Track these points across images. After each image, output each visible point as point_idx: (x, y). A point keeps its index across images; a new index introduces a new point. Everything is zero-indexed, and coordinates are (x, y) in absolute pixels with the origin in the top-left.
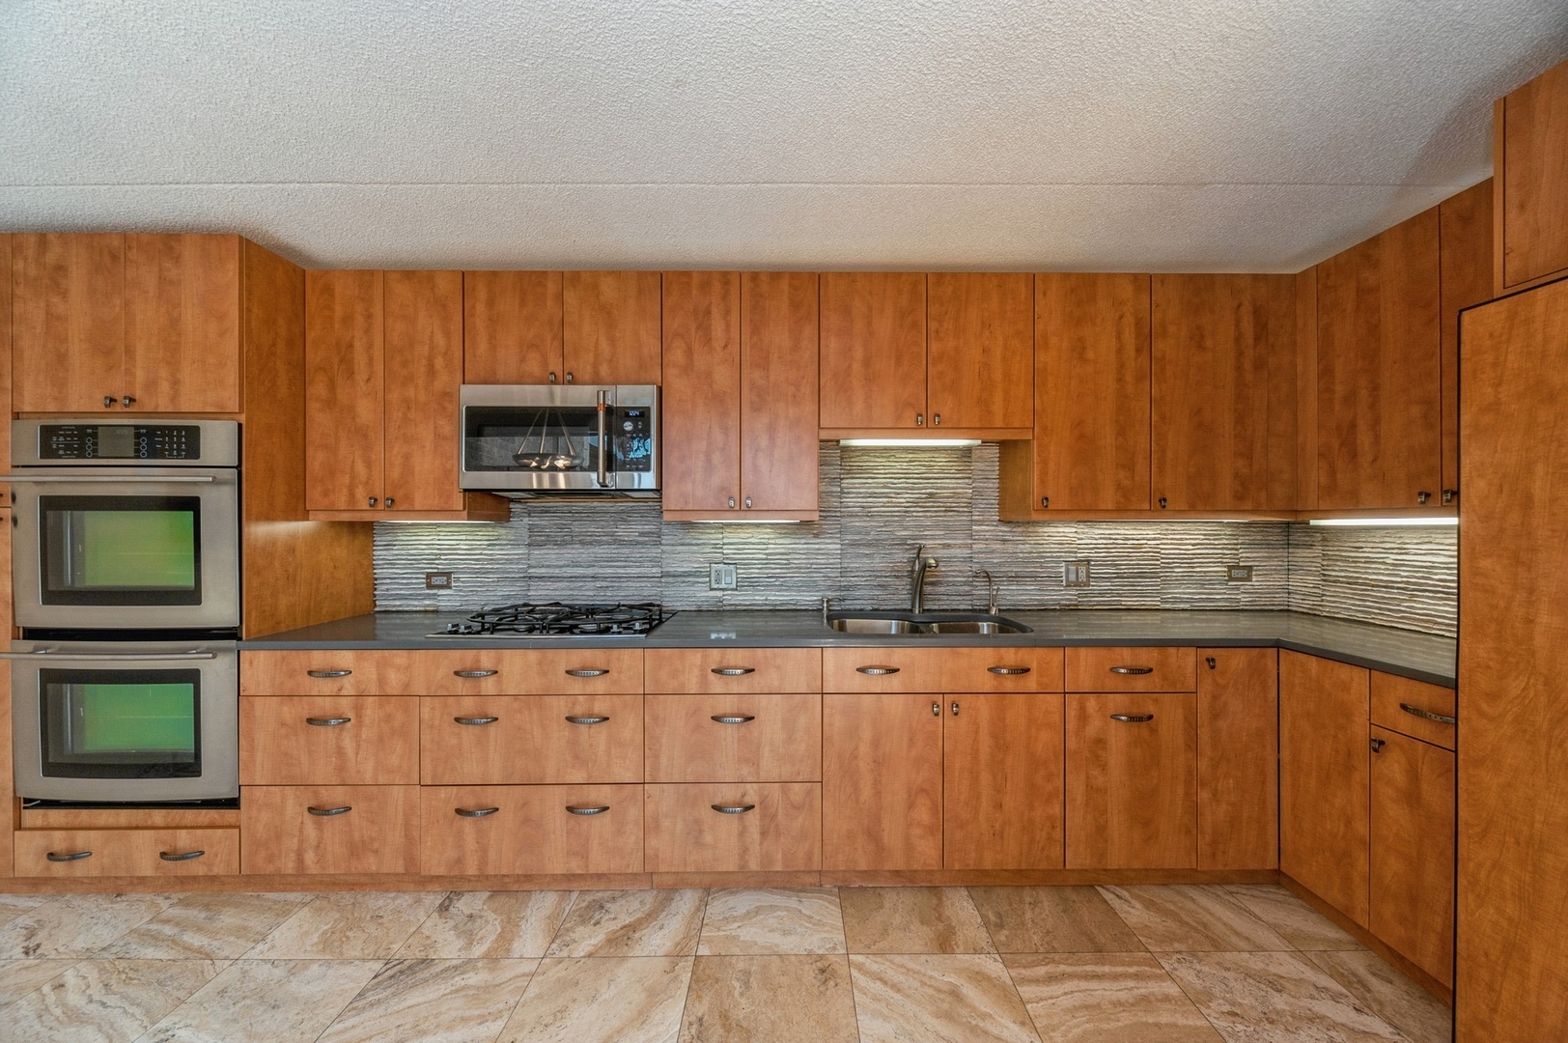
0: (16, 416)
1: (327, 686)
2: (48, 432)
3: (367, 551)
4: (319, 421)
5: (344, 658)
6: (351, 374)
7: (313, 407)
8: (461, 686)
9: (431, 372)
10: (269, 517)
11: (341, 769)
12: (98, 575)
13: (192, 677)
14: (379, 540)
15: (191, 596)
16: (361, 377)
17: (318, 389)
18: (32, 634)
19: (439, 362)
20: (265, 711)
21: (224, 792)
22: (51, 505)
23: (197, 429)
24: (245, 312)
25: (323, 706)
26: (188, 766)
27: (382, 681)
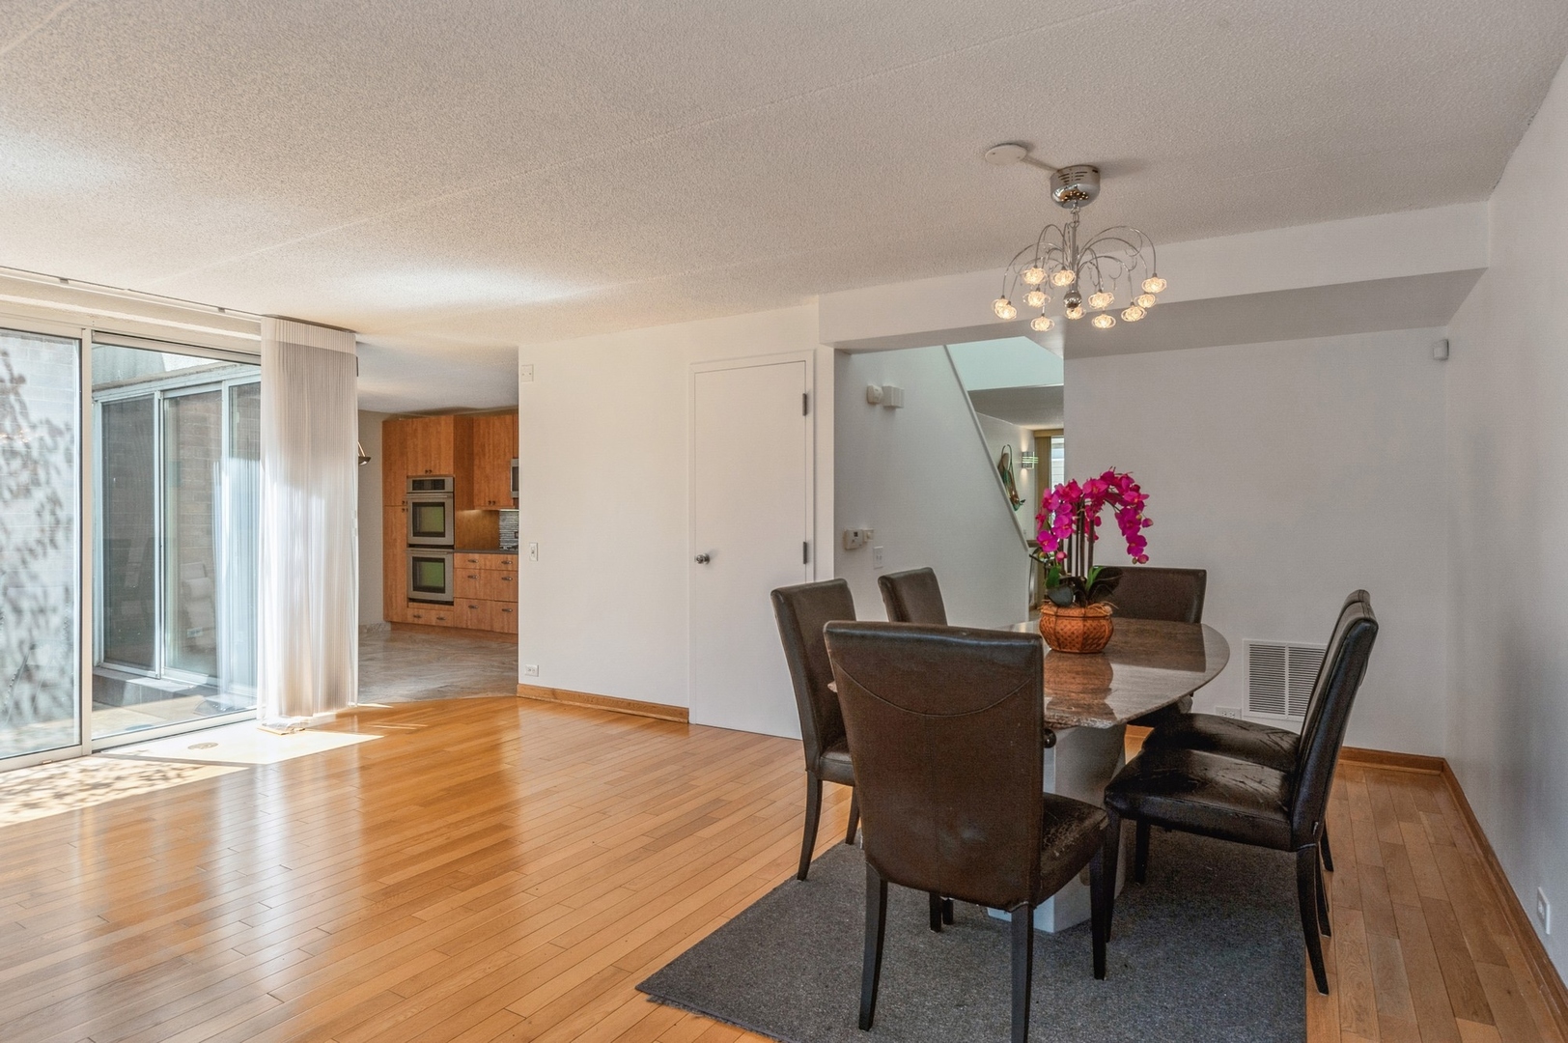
0: (408, 477)
1: (472, 565)
2: (414, 481)
3: (497, 523)
4: (477, 472)
5: (476, 556)
6: (484, 455)
7: (475, 467)
8: (503, 567)
9: (505, 455)
10: (462, 509)
11: (476, 594)
12: (426, 528)
13: (442, 560)
14: (501, 518)
15: (442, 535)
16: (487, 455)
17: (476, 462)
18: (411, 546)
19: (507, 451)
20: (459, 572)
21: (451, 600)
22: (415, 505)
23: (443, 480)
24: (455, 440)
25: (472, 572)
26: (442, 590)
27: (485, 565)
